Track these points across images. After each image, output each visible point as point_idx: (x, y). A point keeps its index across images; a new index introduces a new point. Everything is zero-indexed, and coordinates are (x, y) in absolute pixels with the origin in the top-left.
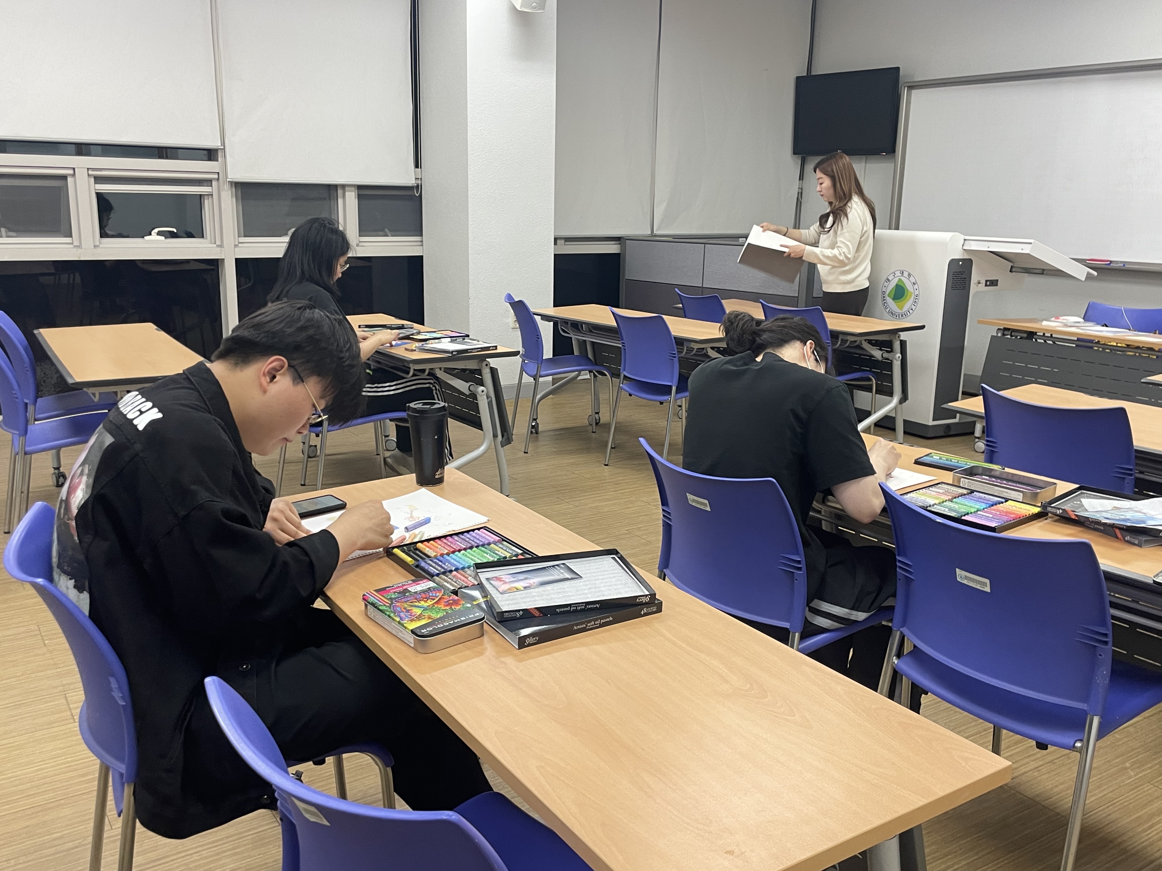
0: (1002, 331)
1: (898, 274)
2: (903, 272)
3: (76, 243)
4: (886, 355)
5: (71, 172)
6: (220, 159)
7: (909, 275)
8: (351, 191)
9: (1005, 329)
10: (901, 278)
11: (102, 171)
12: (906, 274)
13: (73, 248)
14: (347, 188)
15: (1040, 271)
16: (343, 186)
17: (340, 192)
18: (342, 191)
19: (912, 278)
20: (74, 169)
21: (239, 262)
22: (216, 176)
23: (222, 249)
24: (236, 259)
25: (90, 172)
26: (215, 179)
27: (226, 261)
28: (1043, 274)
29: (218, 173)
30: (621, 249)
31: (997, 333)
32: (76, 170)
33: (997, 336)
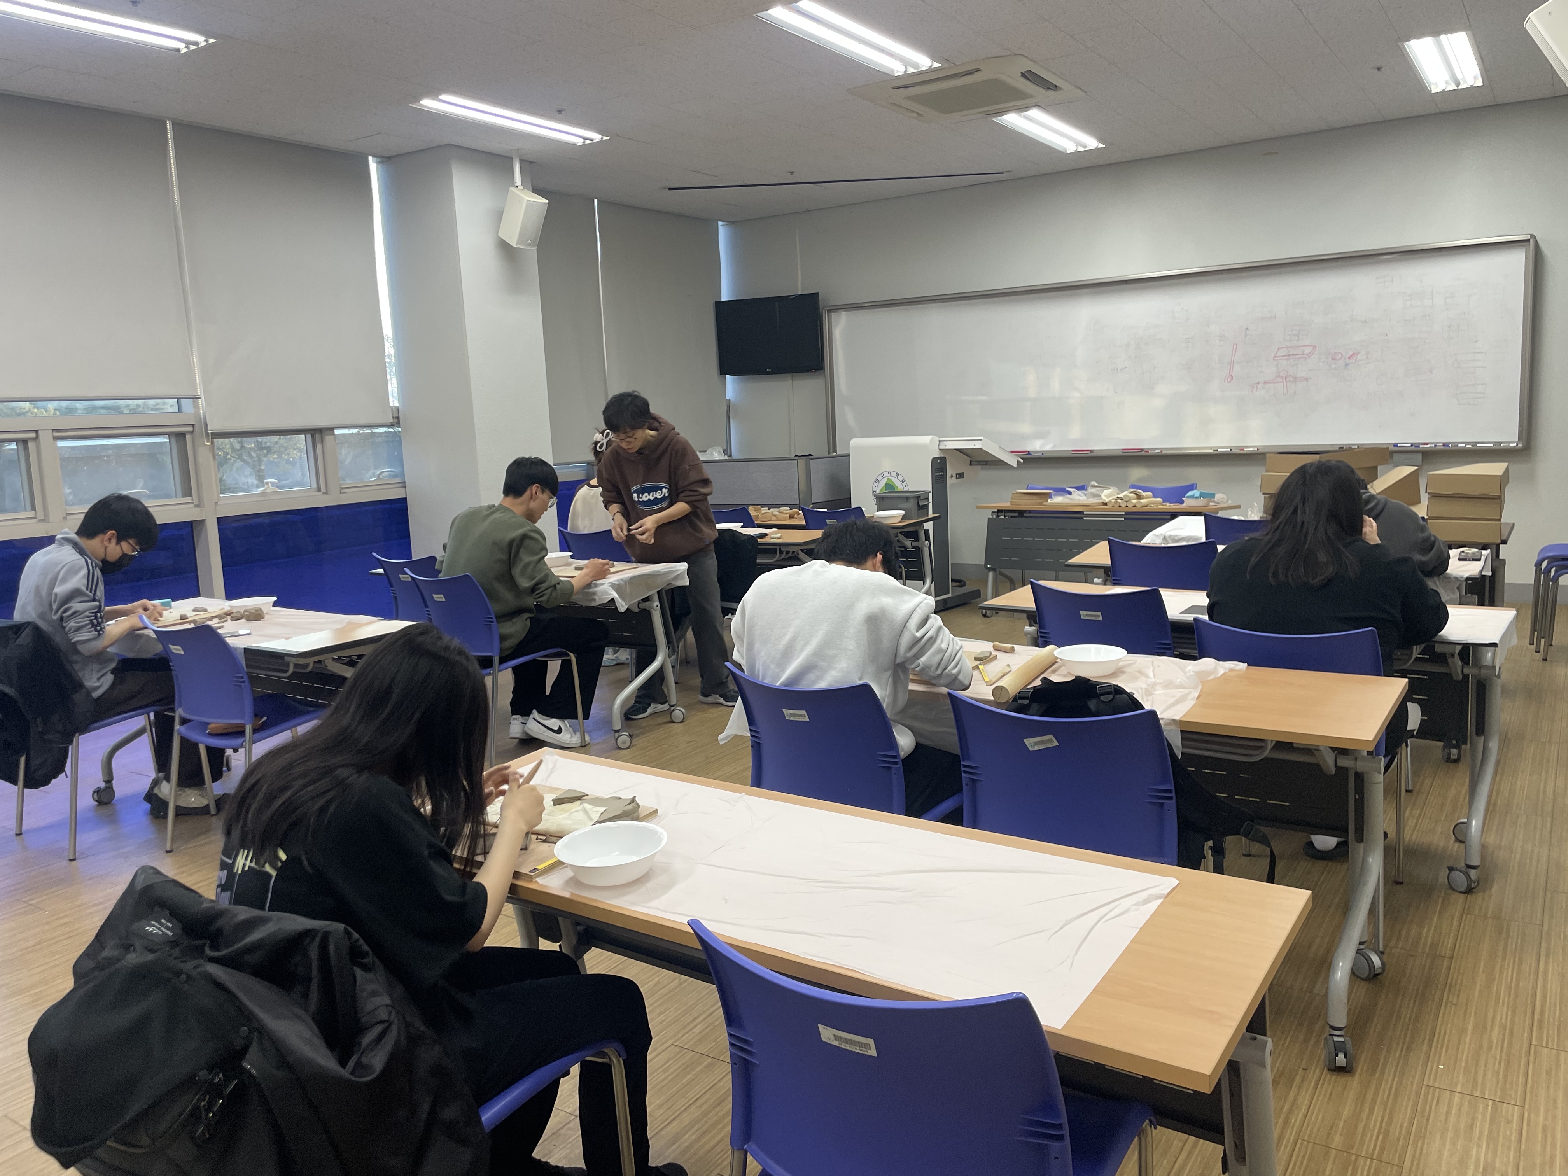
0: (996, 514)
3: (41, 516)
4: (915, 544)
5: (33, 435)
7: (895, 474)
9: (999, 511)
13: (37, 523)
14: (326, 432)
15: (985, 463)
20: (37, 432)
21: (221, 522)
22: (191, 429)
23: (203, 509)
24: (218, 518)
25: (56, 434)
26: (189, 432)
27: (207, 521)
28: (987, 465)
29: (193, 425)
31: (992, 516)
32: (40, 432)
33: (992, 519)
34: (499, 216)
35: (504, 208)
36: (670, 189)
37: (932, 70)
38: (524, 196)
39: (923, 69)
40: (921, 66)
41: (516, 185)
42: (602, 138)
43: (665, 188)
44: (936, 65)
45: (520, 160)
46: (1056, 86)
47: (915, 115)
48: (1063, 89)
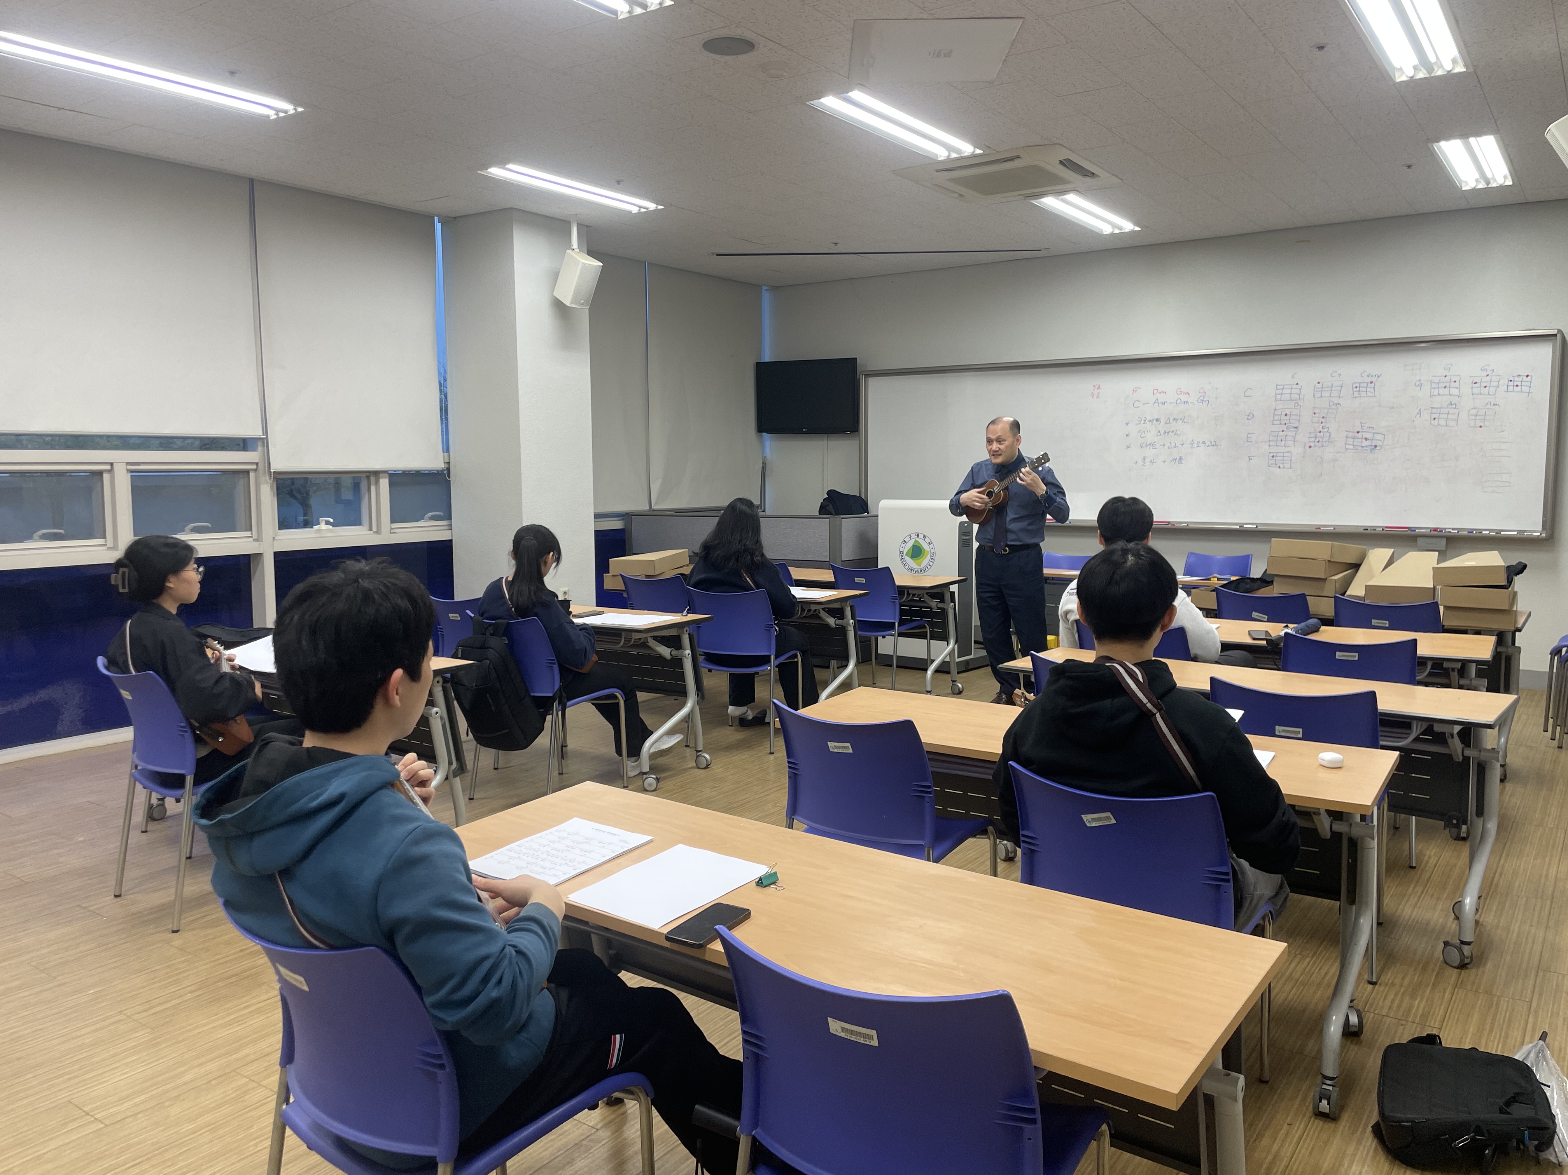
1: (913, 536)
2: (918, 535)
3: (110, 544)
5: (108, 467)
6: (260, 448)
7: (925, 537)
8: (385, 478)
10: (917, 539)
11: (140, 465)
12: (921, 536)
13: (106, 550)
14: (381, 475)
16: (377, 474)
17: (373, 479)
18: (374, 478)
19: (927, 539)
20: (112, 464)
21: (277, 554)
22: (254, 467)
23: (260, 543)
24: (275, 553)
25: (130, 467)
26: (252, 470)
27: (264, 555)
29: (257, 463)
30: (625, 524)
32: (115, 465)
34: (555, 276)
35: (560, 269)
36: (717, 255)
37: (974, 156)
38: (579, 258)
39: (966, 154)
40: (963, 152)
41: (573, 248)
42: (657, 207)
43: (713, 254)
44: (978, 151)
45: (578, 224)
46: (1093, 174)
47: (956, 195)
48: (1100, 177)
